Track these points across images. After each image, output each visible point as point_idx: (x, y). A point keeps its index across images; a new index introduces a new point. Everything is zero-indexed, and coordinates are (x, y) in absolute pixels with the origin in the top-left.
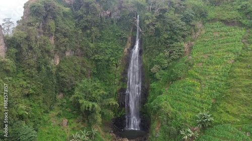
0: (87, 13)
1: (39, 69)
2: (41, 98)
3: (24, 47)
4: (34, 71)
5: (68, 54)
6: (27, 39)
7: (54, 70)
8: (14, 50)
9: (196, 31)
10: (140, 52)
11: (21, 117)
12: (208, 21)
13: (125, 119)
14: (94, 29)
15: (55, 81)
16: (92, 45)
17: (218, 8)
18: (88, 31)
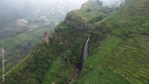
0: (72, 28)
1: (56, 46)
2: (56, 53)
3: (53, 40)
4: (55, 46)
5: (65, 41)
6: (54, 38)
7: (60, 46)
8: (50, 41)
9: (106, 37)
10: (89, 42)
11: (50, 58)
12: (111, 34)
13: (82, 64)
14: (74, 33)
15: (60, 49)
16: (73, 38)
17: (116, 29)
18: (72, 34)
